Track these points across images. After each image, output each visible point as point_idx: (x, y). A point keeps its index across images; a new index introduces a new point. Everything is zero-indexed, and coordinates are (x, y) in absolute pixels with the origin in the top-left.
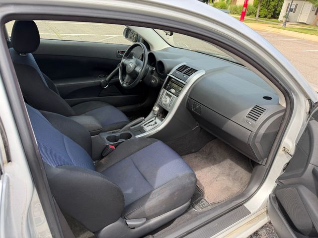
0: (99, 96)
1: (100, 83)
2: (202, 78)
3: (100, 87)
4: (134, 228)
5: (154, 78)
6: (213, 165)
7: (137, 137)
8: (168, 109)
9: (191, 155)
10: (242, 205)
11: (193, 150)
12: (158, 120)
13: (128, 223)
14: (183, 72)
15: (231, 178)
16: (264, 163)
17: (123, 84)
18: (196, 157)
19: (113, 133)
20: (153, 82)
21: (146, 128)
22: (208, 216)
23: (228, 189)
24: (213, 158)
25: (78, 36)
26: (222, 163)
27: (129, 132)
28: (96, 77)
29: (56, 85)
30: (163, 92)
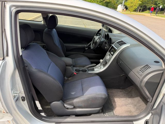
0: (84, 53)
1: (84, 47)
2: (127, 47)
3: (84, 48)
4: (68, 109)
5: (106, 46)
6: (129, 98)
7: (89, 72)
8: (107, 61)
9: (118, 89)
10: (132, 121)
11: (121, 88)
12: (102, 67)
13: (65, 105)
14: (119, 44)
15: (136, 107)
16: (150, 101)
17: (92, 47)
18: (121, 92)
19: (79, 68)
20: (106, 48)
21: (95, 69)
22: (107, 118)
23: (130, 112)
24: (131, 94)
25: (94, 28)
26: (134, 98)
27: (87, 69)
28: (83, 44)
29: (65, 45)
30: (108, 53)
